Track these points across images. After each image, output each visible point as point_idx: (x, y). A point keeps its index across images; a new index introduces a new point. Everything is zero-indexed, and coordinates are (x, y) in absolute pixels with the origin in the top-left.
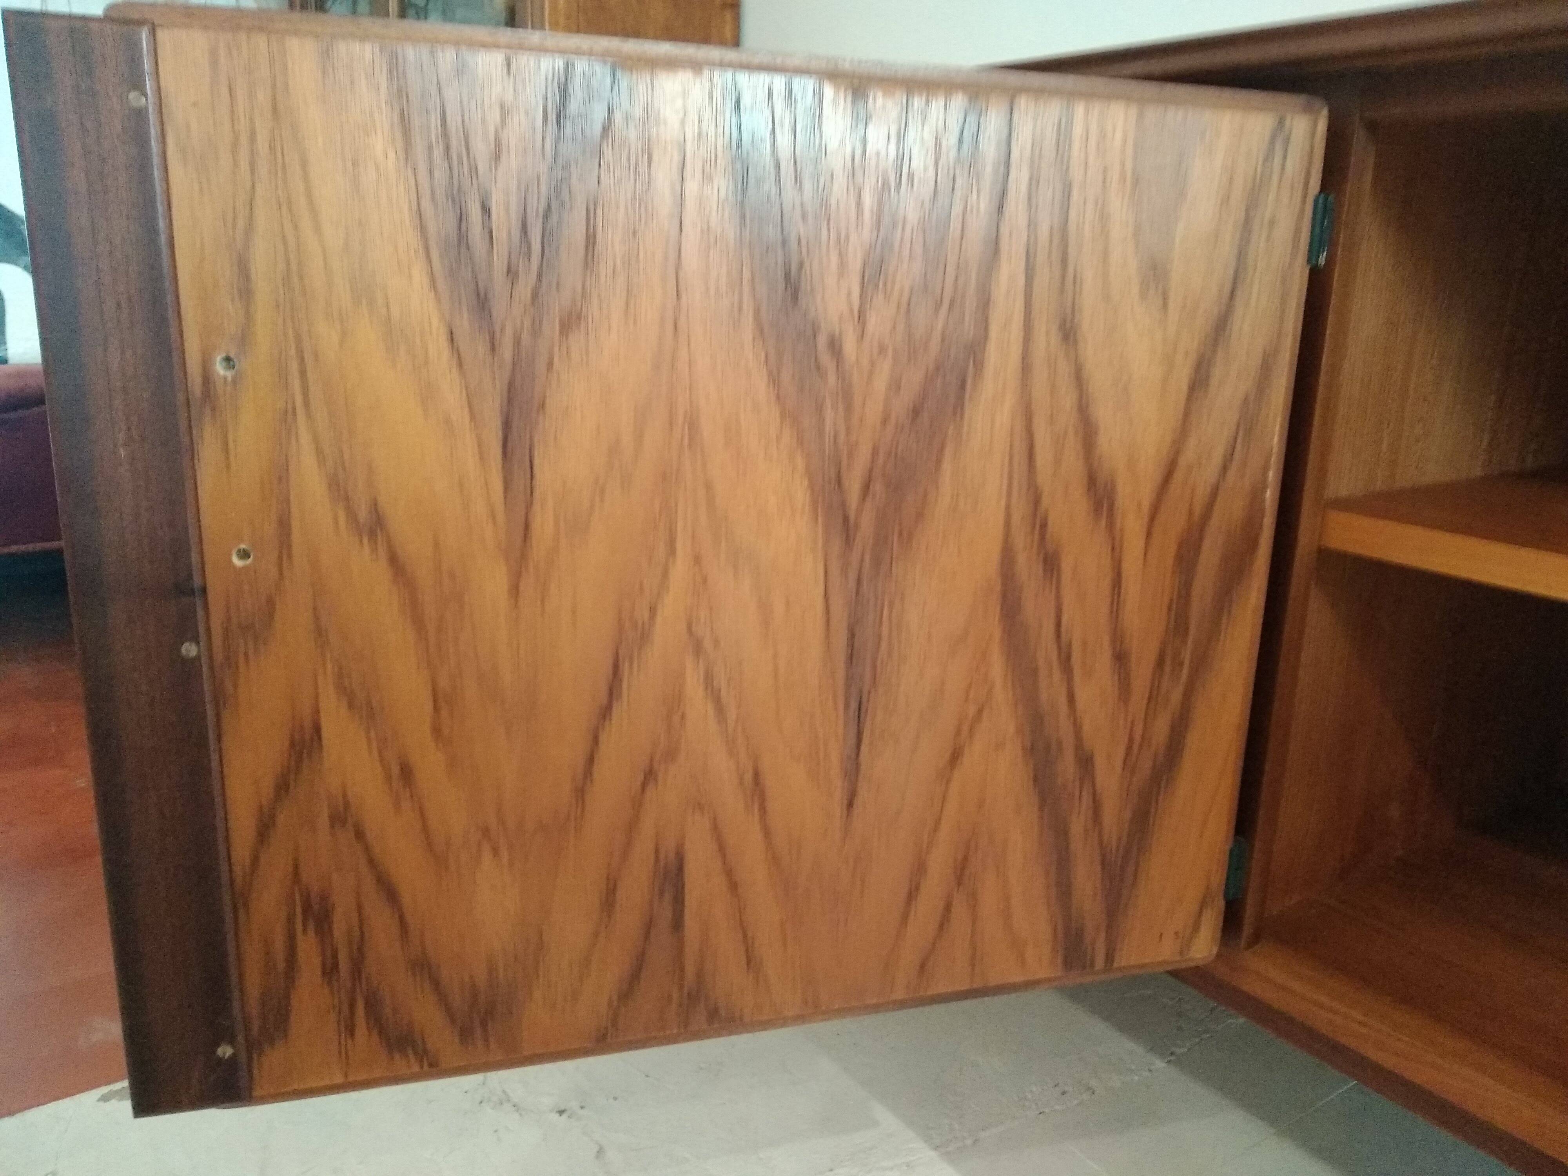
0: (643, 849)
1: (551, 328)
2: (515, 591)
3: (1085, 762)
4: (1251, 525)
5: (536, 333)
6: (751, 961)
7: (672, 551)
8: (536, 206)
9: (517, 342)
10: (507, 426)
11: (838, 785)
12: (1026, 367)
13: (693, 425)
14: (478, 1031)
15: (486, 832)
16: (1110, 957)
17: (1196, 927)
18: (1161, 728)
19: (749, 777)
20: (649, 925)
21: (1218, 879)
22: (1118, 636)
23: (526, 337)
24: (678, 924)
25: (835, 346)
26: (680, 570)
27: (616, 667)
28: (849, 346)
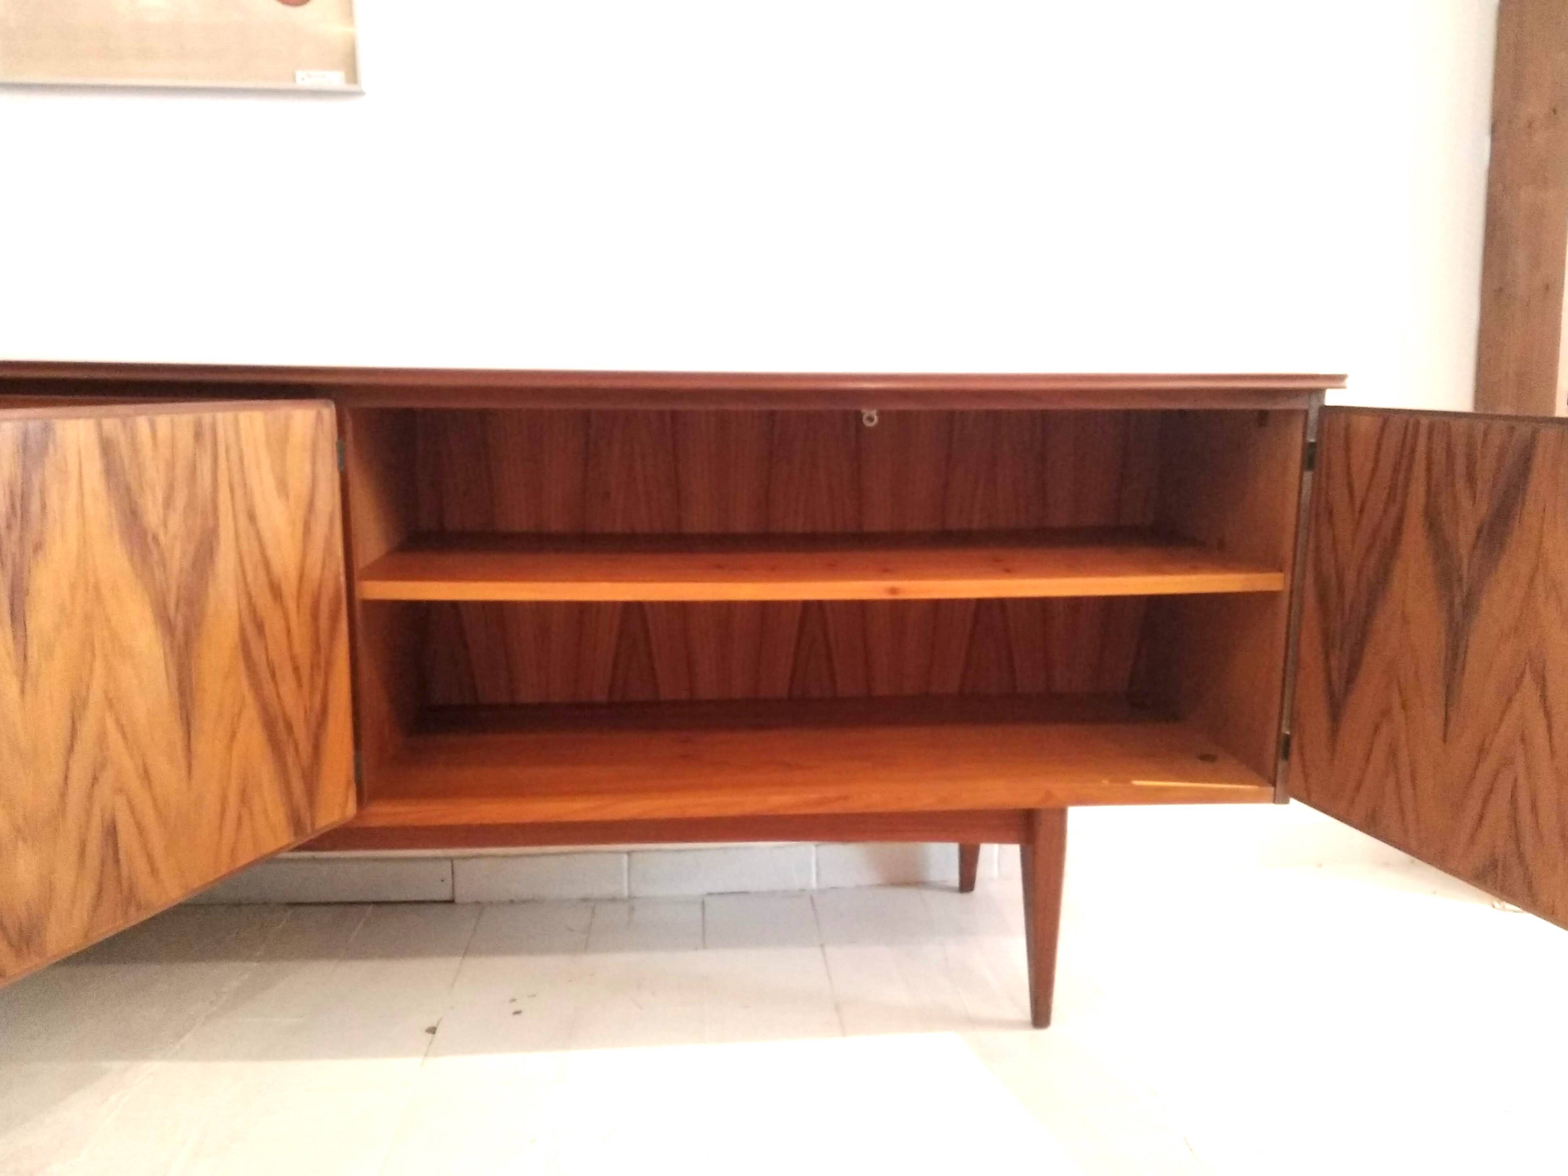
0: (96, 821)
1: (29, 551)
2: (23, 692)
3: (289, 727)
4: (338, 590)
5: (22, 555)
6: (154, 871)
7: (94, 654)
8: (18, 491)
9: (14, 560)
10: (12, 605)
11: (183, 763)
12: (237, 538)
13: (97, 588)
14: (25, 950)
15: (18, 830)
16: (313, 824)
17: (346, 801)
18: (318, 698)
19: (141, 771)
20: (103, 863)
21: (352, 773)
22: (293, 658)
23: (18, 559)
24: (117, 861)
25: (155, 539)
26: (98, 665)
27: (73, 723)
28: (162, 537)
